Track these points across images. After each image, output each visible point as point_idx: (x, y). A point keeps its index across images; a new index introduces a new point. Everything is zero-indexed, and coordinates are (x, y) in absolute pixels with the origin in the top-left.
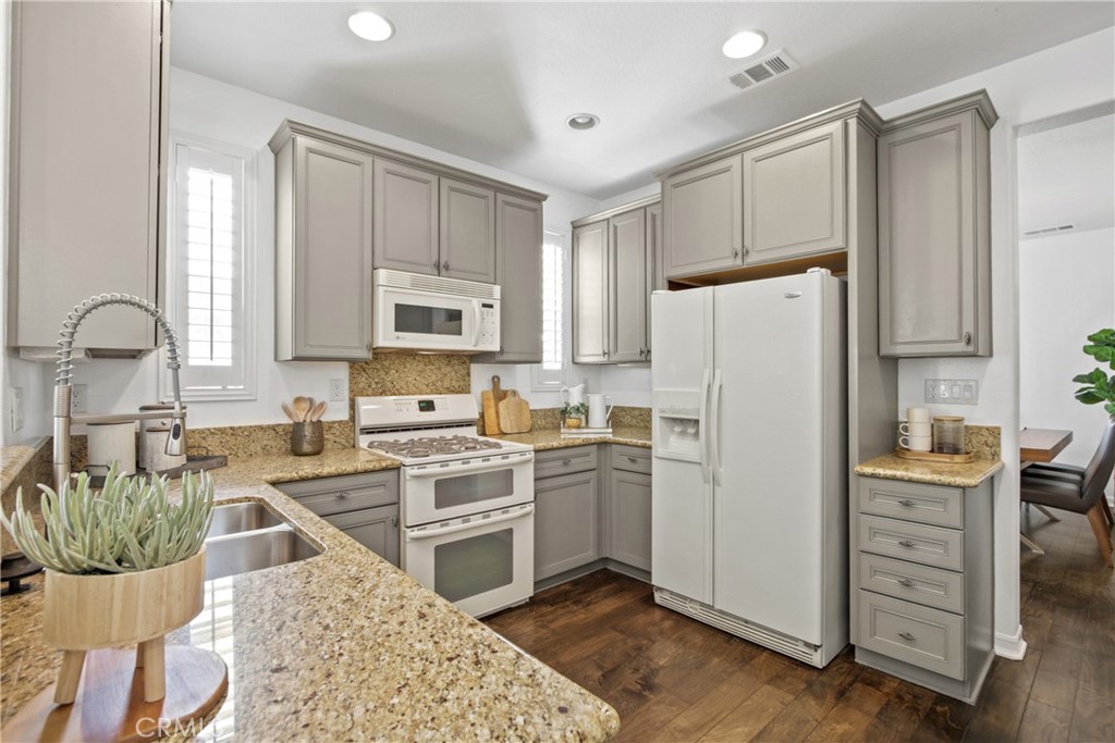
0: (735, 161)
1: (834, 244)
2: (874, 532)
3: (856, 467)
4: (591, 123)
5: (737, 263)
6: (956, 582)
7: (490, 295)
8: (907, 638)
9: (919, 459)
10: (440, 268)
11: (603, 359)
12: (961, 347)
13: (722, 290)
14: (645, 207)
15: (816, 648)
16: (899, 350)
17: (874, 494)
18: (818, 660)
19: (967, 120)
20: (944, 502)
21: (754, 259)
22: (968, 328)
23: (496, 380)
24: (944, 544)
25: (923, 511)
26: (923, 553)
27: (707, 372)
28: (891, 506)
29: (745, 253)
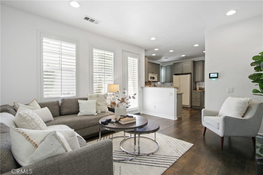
0: (182, 63)
1: (191, 72)
2: (194, 96)
3: (192, 91)
4: (167, 58)
5: (182, 73)
6: (199, 99)
7: (156, 75)
8: (196, 104)
9: (198, 90)
10: (153, 73)
11: (165, 82)
12: (201, 81)
13: (181, 76)
14: (171, 65)
15: (189, 106)
16: (196, 81)
17: (194, 93)
18: (189, 107)
19: (201, 62)
20: (199, 93)
21: (183, 73)
22: (201, 79)
23: (154, 84)
24: (199, 96)
25: (197, 94)
26: (197, 97)
27: (179, 83)
28: (195, 94)
29: (183, 72)
